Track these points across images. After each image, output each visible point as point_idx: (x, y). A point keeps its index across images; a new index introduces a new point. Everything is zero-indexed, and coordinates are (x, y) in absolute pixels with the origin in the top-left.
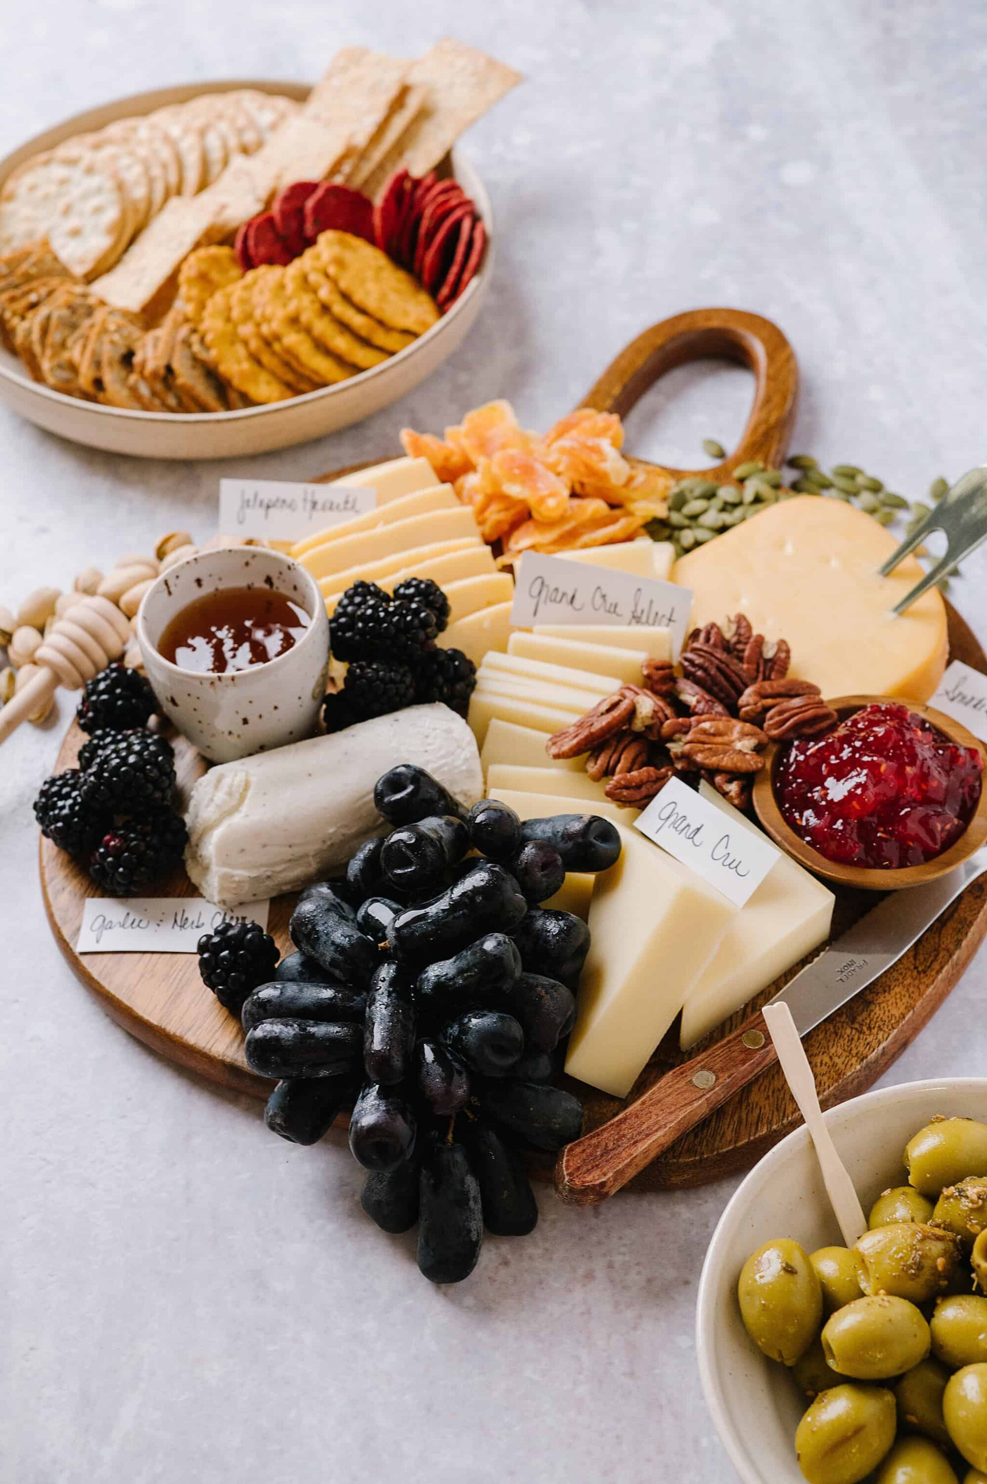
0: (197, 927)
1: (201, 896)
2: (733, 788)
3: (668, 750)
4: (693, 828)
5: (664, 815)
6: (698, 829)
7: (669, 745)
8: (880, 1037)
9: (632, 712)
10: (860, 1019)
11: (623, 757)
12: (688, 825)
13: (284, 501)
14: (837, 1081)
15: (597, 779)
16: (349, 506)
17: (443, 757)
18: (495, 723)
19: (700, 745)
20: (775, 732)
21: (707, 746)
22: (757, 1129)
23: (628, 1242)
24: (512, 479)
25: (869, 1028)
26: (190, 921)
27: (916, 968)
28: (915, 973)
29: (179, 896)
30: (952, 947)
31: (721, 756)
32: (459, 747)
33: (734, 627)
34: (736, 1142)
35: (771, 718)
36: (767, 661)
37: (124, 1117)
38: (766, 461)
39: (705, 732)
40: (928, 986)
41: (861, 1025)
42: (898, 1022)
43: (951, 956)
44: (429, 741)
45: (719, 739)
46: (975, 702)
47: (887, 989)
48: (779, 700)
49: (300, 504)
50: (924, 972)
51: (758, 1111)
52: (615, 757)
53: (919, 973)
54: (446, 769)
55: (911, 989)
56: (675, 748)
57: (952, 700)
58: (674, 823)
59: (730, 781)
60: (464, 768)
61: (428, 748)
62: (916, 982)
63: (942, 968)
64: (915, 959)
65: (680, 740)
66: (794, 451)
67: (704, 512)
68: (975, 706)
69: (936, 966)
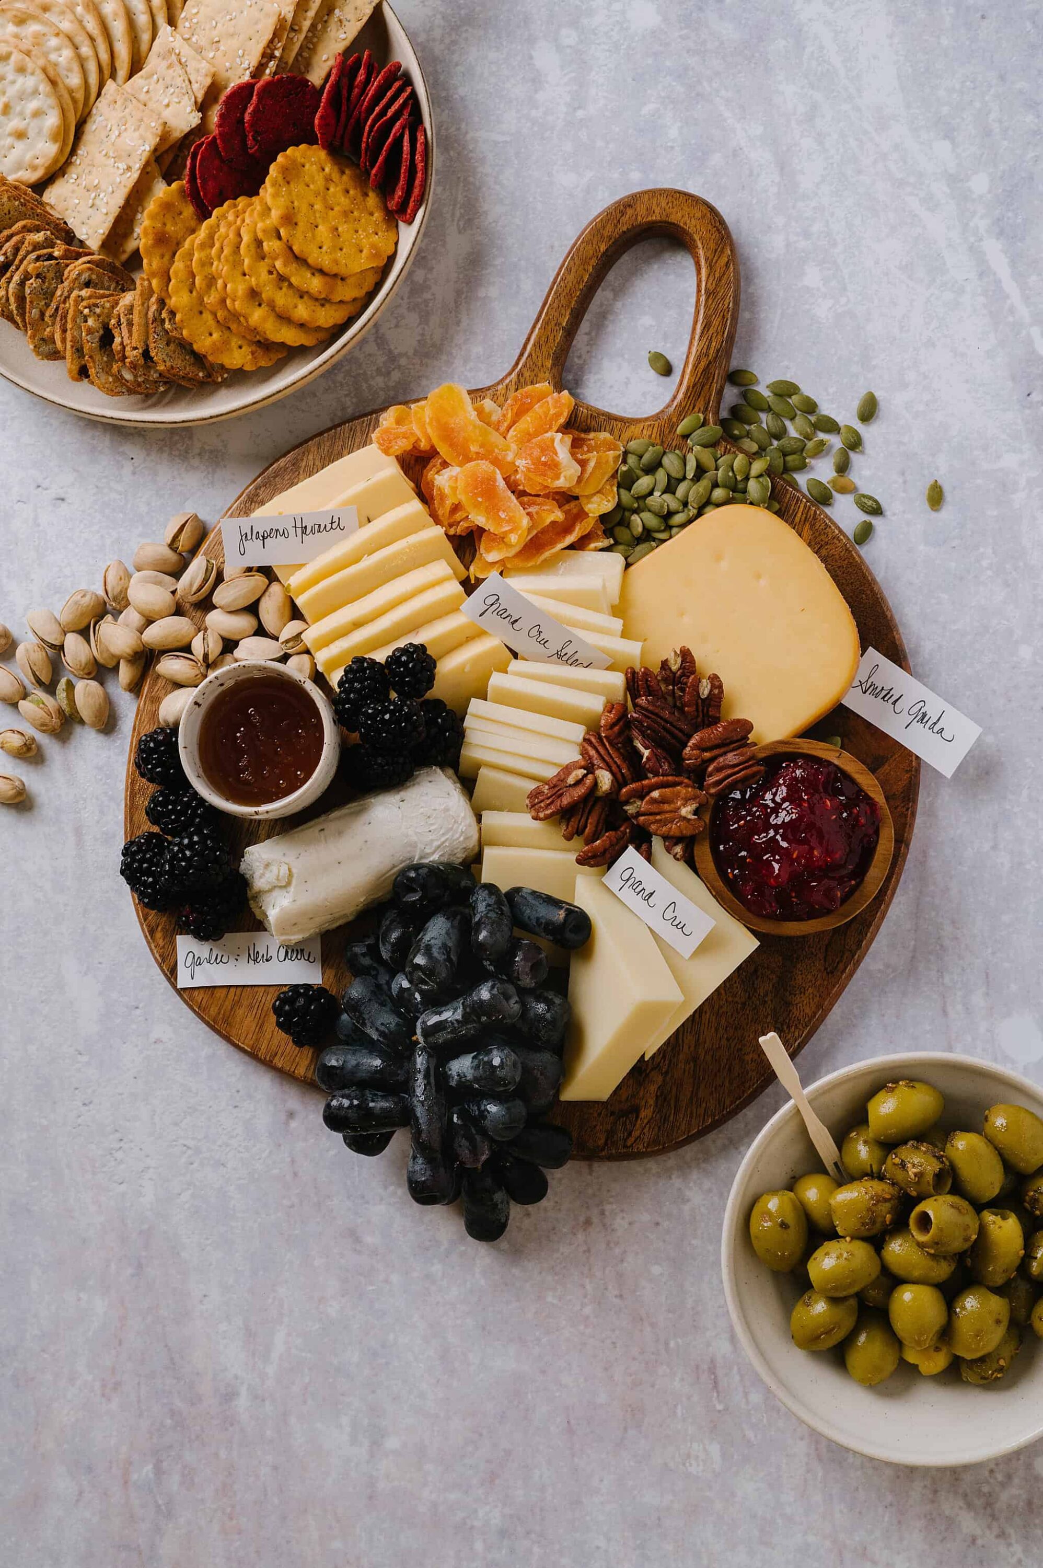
0: (267, 960)
1: (266, 930)
2: (678, 849)
3: (626, 812)
4: (647, 893)
5: (625, 877)
6: (652, 894)
7: (626, 808)
8: (796, 1034)
9: (596, 784)
10: (781, 1019)
11: (589, 821)
12: (643, 889)
13: (277, 530)
14: (763, 1075)
15: (569, 838)
16: (335, 525)
17: (443, 834)
18: (483, 772)
19: (651, 818)
20: (713, 791)
21: (658, 817)
22: (704, 1120)
23: (614, 1194)
24: (477, 505)
25: (788, 1027)
26: (261, 955)
27: (826, 969)
28: (825, 974)
29: (248, 931)
30: (854, 947)
31: (669, 825)
32: (455, 822)
33: (679, 660)
34: (689, 1132)
35: (711, 775)
36: (703, 700)
37: (236, 1107)
38: (705, 411)
39: (654, 801)
40: (834, 986)
41: (782, 1025)
42: (810, 1020)
43: (853, 957)
44: (431, 821)
45: (666, 807)
46: (884, 693)
47: (802, 990)
48: (716, 752)
49: (292, 531)
50: (832, 972)
51: (704, 1105)
52: (583, 820)
53: (828, 973)
54: (447, 844)
55: (821, 989)
56: (631, 809)
57: (865, 693)
58: (633, 885)
59: (676, 844)
60: (462, 839)
61: (432, 828)
62: (826, 983)
63: (846, 968)
64: (825, 961)
65: (635, 802)
66: (734, 364)
67: (651, 493)
68: (883, 698)
69: (841, 966)
